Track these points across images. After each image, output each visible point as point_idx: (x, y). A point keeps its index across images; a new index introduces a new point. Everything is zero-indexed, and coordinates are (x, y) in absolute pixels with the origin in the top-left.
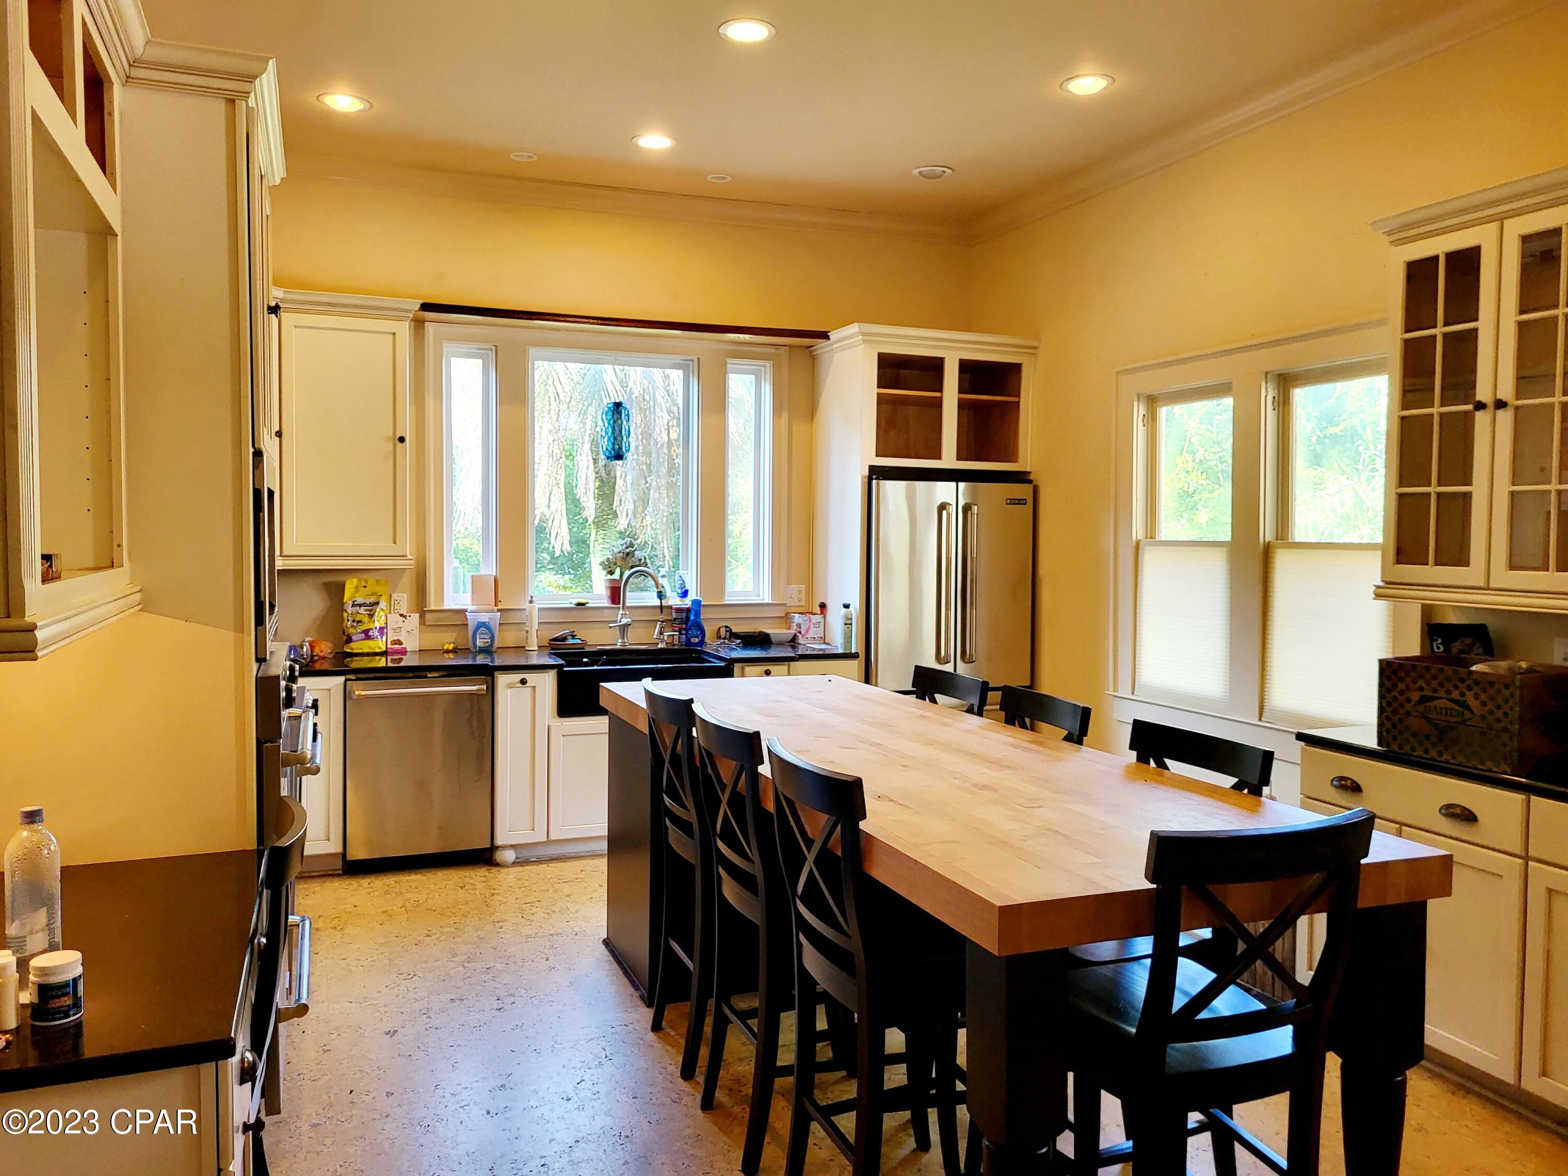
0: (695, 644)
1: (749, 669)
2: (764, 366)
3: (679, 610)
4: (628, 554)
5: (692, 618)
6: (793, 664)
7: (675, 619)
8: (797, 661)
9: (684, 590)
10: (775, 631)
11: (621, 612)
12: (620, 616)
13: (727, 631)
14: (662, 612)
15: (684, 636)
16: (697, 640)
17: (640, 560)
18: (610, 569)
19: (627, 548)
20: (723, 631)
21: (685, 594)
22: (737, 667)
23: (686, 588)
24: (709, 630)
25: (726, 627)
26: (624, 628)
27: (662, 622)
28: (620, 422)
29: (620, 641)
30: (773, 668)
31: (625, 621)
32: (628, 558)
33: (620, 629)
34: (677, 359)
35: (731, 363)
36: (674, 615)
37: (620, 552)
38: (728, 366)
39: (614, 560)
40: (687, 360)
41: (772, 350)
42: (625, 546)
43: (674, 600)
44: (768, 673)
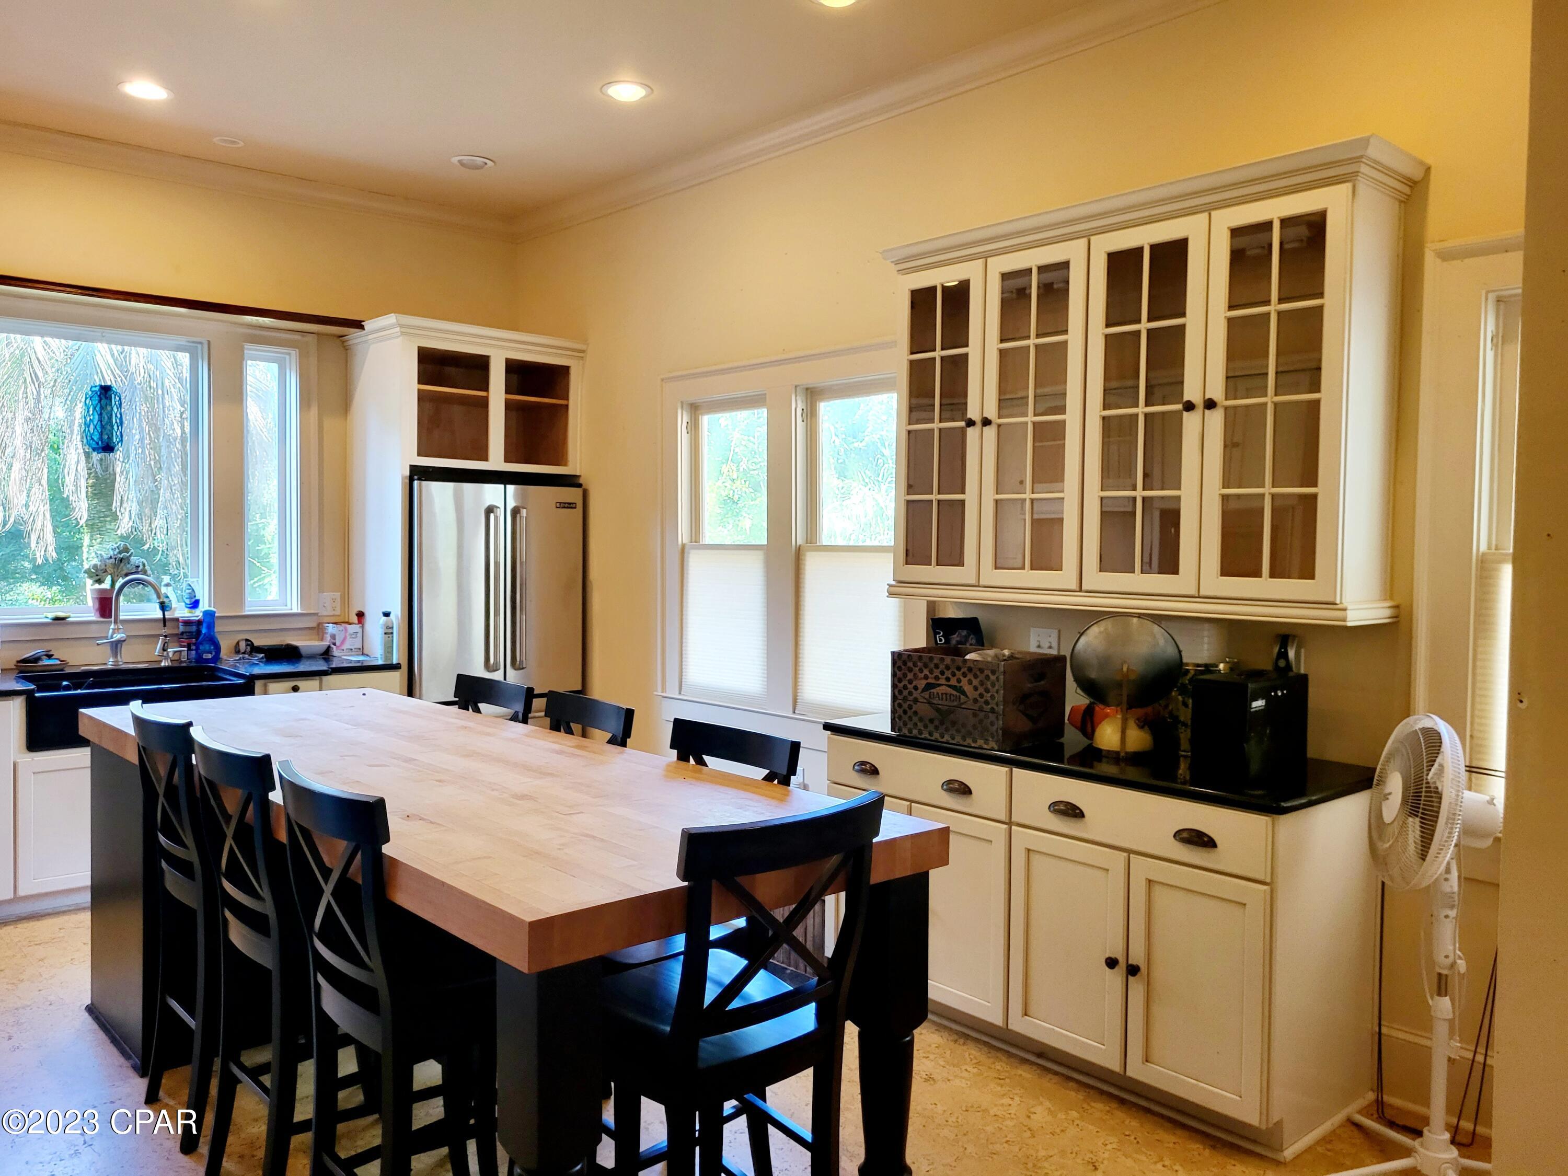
0: (208, 661)
1: (273, 686)
2: (289, 354)
3: (187, 623)
4: (121, 560)
5: (204, 631)
6: (326, 679)
7: (182, 633)
8: (330, 675)
9: (193, 600)
10: (302, 642)
11: (112, 626)
12: (111, 631)
13: (247, 645)
14: (165, 625)
15: (194, 652)
16: (210, 656)
17: (138, 567)
18: (98, 577)
19: (120, 553)
20: (243, 646)
21: (195, 604)
22: (259, 684)
23: (197, 598)
24: (226, 645)
25: (247, 640)
26: (116, 646)
27: (166, 636)
28: (109, 408)
29: (111, 660)
30: (301, 683)
31: (117, 637)
32: (122, 565)
33: (112, 647)
34: (182, 340)
35: (250, 349)
36: (182, 628)
37: (111, 557)
38: (246, 351)
39: (103, 567)
40: (194, 342)
41: (297, 337)
42: (117, 550)
43: (180, 611)
44: (295, 689)
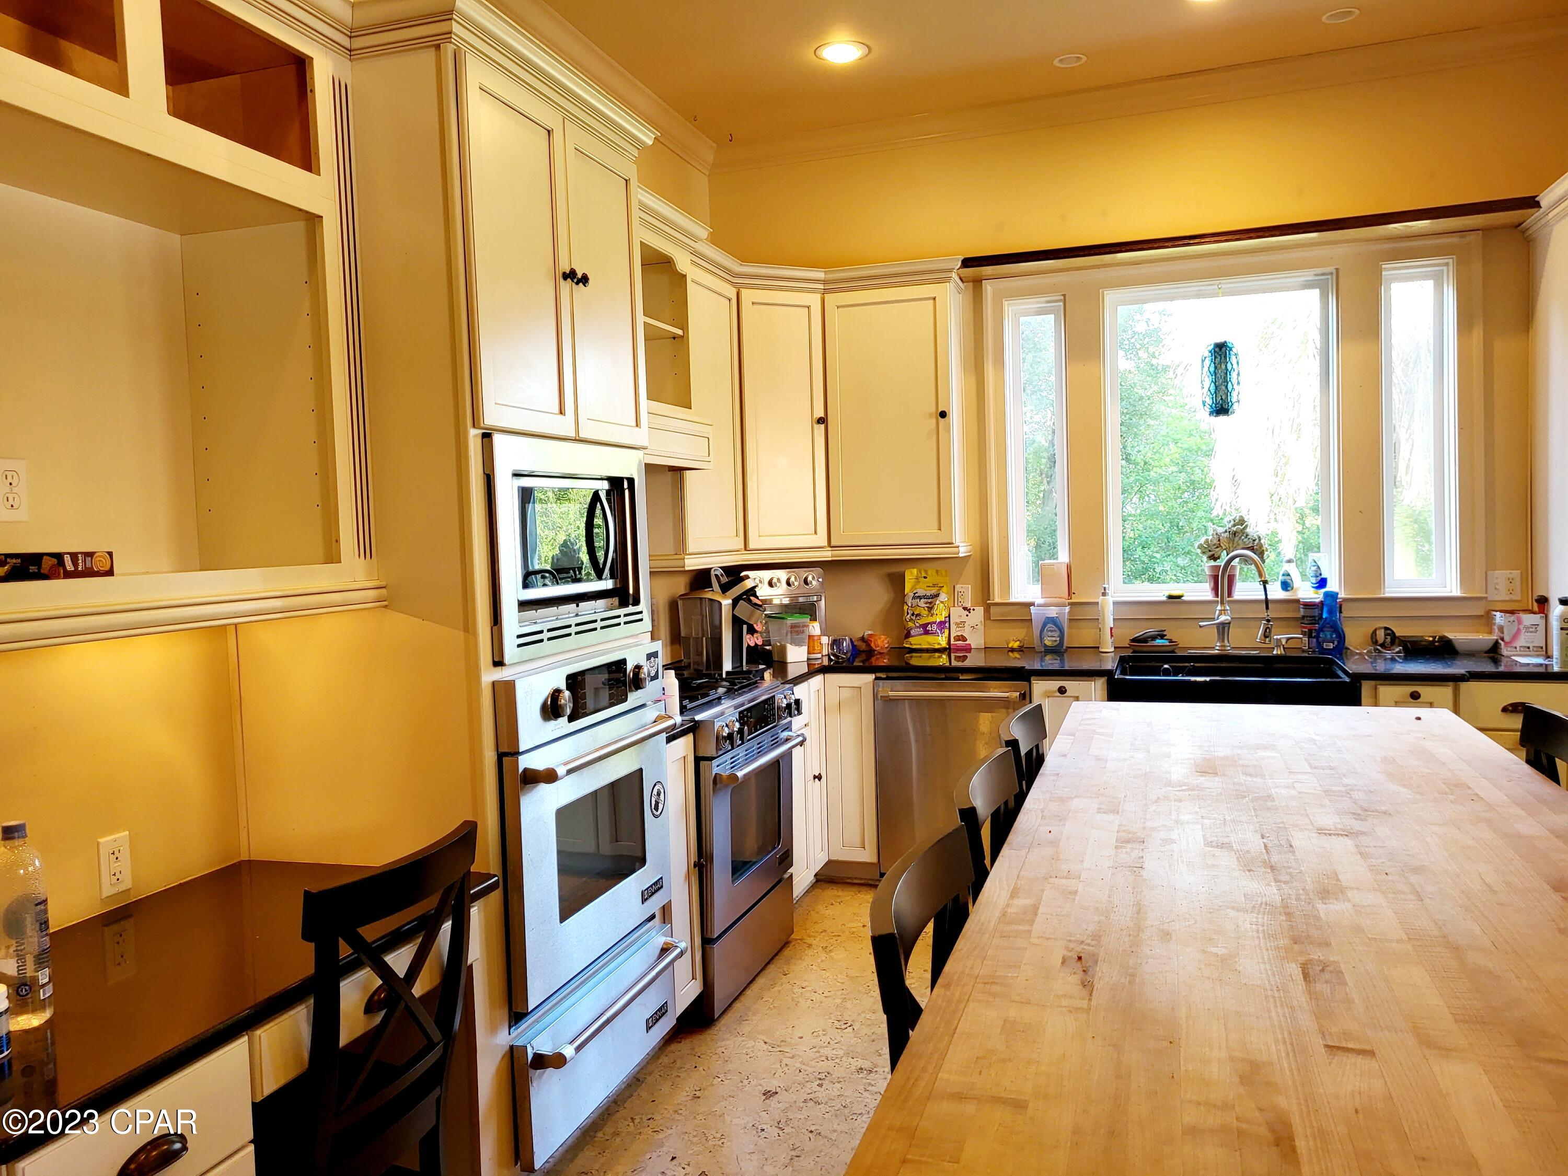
0: (1329, 651)
1: (1385, 691)
2: (1447, 264)
3: (1309, 606)
4: (1235, 533)
5: (1325, 615)
6: (1464, 686)
7: (1303, 617)
8: (1468, 681)
9: (1319, 578)
10: (1458, 635)
11: (1219, 608)
12: (1217, 612)
13: (1386, 635)
14: (1267, 608)
15: (1315, 640)
16: (1331, 646)
17: (1254, 540)
18: (1211, 553)
19: (1234, 525)
20: (1381, 635)
21: (1322, 583)
22: (1366, 688)
23: (1323, 576)
24: (1355, 636)
25: (1386, 629)
26: (1223, 628)
27: (1268, 621)
28: (1223, 367)
29: (1218, 644)
30: (1425, 691)
31: (1223, 618)
32: (1237, 539)
33: (1218, 630)
34: (1308, 275)
35: (1389, 270)
36: (1302, 612)
37: (1226, 531)
38: (1384, 273)
39: (1215, 541)
40: (1323, 274)
41: (1454, 240)
42: (1232, 523)
43: (1306, 592)
44: (1415, 696)
